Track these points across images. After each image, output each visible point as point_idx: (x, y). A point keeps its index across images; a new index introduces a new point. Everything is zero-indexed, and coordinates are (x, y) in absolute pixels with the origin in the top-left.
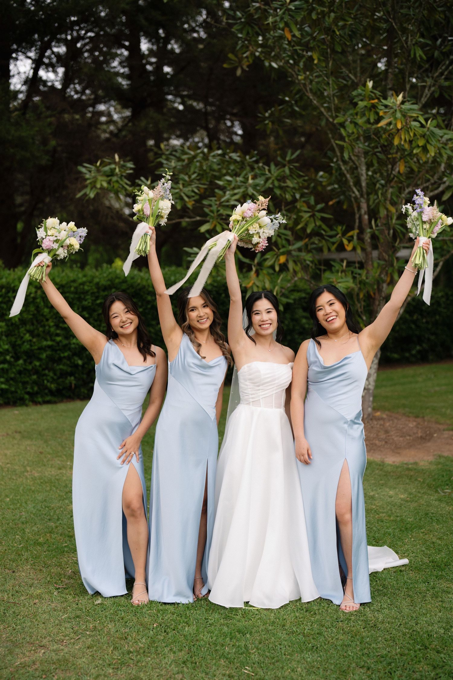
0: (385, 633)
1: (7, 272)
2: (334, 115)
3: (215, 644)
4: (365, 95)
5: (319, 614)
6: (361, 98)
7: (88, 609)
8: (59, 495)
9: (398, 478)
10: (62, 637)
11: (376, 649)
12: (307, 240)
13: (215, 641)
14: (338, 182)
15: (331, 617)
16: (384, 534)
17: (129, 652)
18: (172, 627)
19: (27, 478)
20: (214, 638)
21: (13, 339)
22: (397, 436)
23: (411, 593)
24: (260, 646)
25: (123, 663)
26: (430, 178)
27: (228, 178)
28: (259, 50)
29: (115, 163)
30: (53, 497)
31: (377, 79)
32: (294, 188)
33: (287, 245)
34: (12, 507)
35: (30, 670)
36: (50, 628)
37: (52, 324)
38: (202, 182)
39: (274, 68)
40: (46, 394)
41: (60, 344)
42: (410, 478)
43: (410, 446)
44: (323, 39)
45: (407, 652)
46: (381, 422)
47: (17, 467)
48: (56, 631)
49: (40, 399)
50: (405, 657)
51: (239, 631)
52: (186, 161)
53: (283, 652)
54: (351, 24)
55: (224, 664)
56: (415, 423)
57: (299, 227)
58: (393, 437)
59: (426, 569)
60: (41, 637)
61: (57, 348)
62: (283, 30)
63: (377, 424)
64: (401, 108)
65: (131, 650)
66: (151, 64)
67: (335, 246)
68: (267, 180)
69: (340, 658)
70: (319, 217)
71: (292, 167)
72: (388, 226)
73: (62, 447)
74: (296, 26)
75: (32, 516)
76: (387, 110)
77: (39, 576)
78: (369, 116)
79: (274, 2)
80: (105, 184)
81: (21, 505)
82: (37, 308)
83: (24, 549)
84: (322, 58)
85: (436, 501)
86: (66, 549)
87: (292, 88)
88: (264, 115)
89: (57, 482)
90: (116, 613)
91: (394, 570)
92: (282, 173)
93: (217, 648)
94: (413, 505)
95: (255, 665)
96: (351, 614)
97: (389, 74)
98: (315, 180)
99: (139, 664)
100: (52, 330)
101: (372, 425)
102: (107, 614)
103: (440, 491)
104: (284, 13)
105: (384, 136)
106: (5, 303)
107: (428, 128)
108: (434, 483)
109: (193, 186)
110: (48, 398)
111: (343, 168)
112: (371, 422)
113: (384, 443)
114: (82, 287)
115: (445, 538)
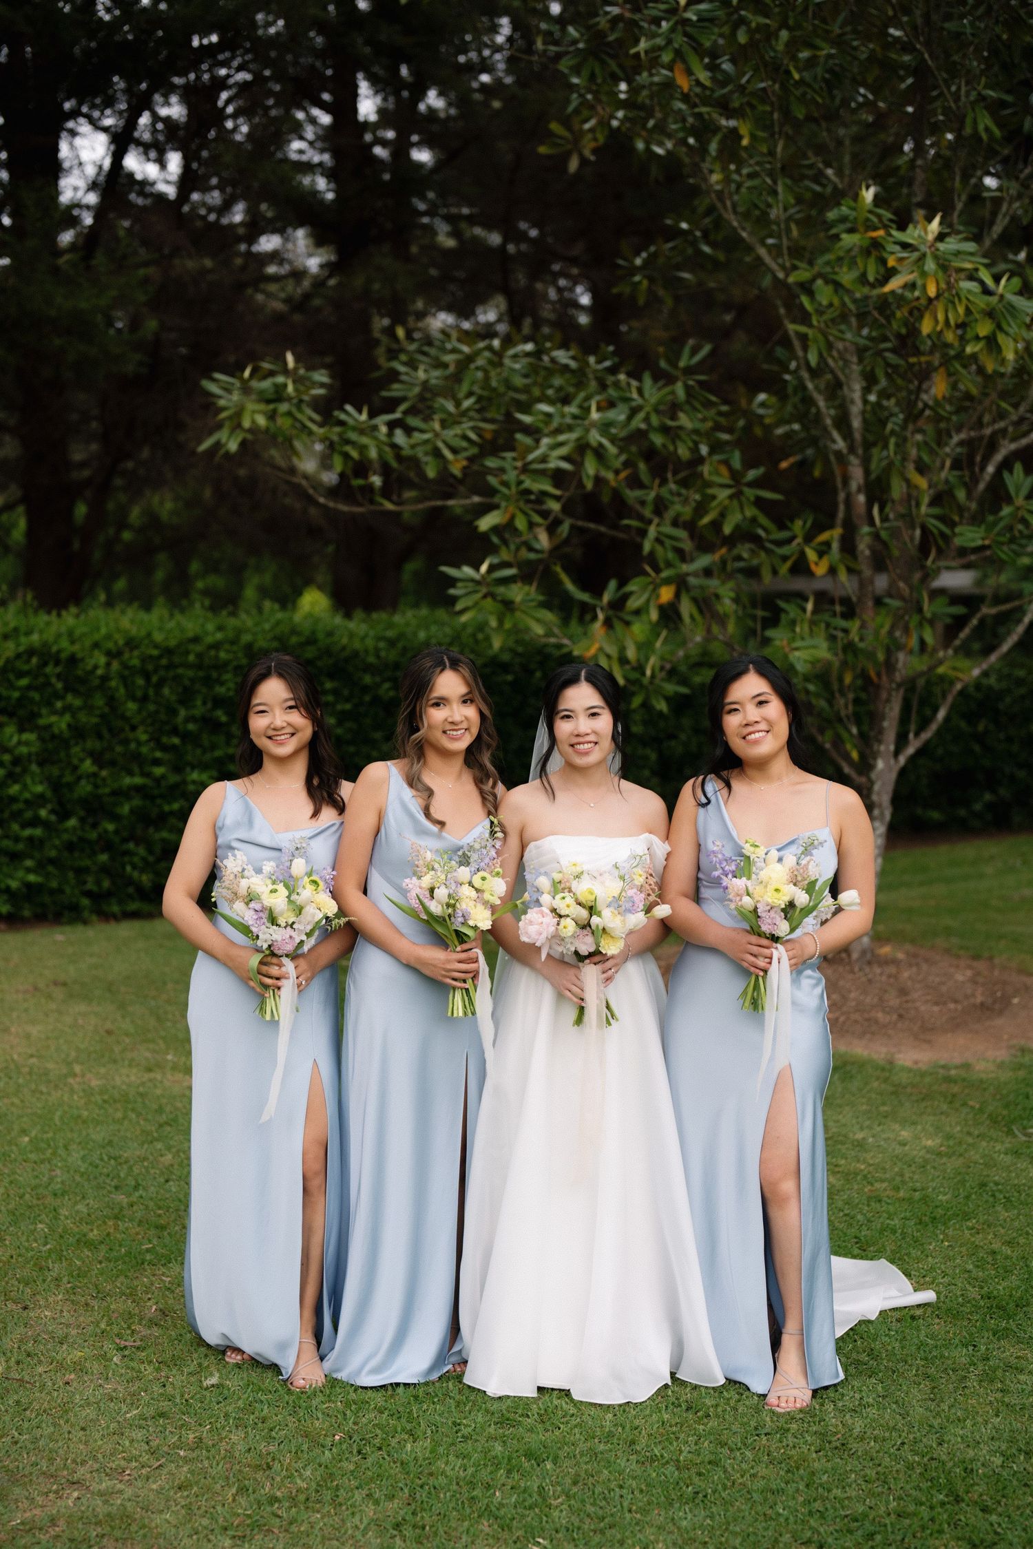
0: (865, 1463)
1: (43, 618)
2: (788, 264)
3: (472, 1484)
4: (855, 219)
5: (717, 1416)
6: (848, 225)
7: (186, 1396)
8: (143, 1131)
9: (923, 1099)
10: (123, 1463)
11: (841, 1501)
12: (724, 551)
13: (473, 1476)
14: (801, 417)
15: (743, 1424)
16: (882, 1231)
17: (273, 1500)
18: (377, 1441)
19: (72, 1091)
20: (470, 1470)
21: (55, 771)
22: (927, 1002)
23: (932, 1371)
24: (575, 1490)
25: (257, 1526)
26: (1010, 409)
27: (545, 407)
28: (620, 114)
29: (286, 371)
30: (129, 1135)
31: (891, 181)
32: (696, 431)
33: (677, 562)
34: (33, 1156)
35: (43, 1537)
36: (96, 1441)
37: (144, 737)
38: (489, 415)
39: (659, 156)
40: (130, 897)
41: (163, 783)
42: (952, 1099)
43: (956, 1024)
44: (764, 89)
45: (912, 1508)
46: (892, 969)
47: (50, 1066)
48: (108, 1447)
49: (115, 909)
50: (907, 1521)
51: (529, 1455)
52: (452, 369)
53: (625, 1504)
54: (830, 56)
55: (487, 1530)
56: (969, 973)
57: (706, 520)
58: (918, 1004)
59: (971, 1313)
60: (74, 1461)
61: (156, 792)
62: (671, 69)
63: (881, 974)
64: (937, 250)
65: (279, 1494)
66: (384, 143)
67: (789, 564)
68: (634, 412)
69: (756, 1520)
70: (752, 499)
71: (691, 383)
72: (909, 519)
73: (159, 1019)
74: (702, 60)
75: (78, 1178)
76: (905, 255)
77: (81, 1319)
78: (866, 267)
79: (651, 5)
80: (261, 421)
81: (54, 1154)
82: (111, 700)
83: (53, 1256)
84: (761, 134)
85: (1006, 1154)
86: (148, 1257)
87: (696, 202)
88: (632, 262)
89: (140, 1100)
90: (249, 1407)
91: (897, 1315)
92: (670, 398)
93: (475, 1493)
94: (953, 1164)
95: (560, 1535)
96: (790, 1417)
97: (918, 170)
98: (747, 414)
99: (294, 1528)
100: (144, 750)
101: (870, 976)
102: (230, 1409)
103: (1016, 1132)
104: (672, 30)
105: (899, 314)
106: (36, 689)
107: (1002, 296)
108: (1005, 1112)
109: (465, 426)
110: (133, 906)
111: (810, 386)
112: (867, 970)
113: (895, 1017)
114: (213, 653)
115: (1022, 1241)
